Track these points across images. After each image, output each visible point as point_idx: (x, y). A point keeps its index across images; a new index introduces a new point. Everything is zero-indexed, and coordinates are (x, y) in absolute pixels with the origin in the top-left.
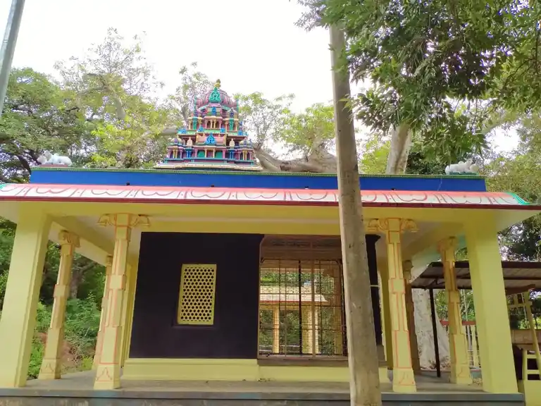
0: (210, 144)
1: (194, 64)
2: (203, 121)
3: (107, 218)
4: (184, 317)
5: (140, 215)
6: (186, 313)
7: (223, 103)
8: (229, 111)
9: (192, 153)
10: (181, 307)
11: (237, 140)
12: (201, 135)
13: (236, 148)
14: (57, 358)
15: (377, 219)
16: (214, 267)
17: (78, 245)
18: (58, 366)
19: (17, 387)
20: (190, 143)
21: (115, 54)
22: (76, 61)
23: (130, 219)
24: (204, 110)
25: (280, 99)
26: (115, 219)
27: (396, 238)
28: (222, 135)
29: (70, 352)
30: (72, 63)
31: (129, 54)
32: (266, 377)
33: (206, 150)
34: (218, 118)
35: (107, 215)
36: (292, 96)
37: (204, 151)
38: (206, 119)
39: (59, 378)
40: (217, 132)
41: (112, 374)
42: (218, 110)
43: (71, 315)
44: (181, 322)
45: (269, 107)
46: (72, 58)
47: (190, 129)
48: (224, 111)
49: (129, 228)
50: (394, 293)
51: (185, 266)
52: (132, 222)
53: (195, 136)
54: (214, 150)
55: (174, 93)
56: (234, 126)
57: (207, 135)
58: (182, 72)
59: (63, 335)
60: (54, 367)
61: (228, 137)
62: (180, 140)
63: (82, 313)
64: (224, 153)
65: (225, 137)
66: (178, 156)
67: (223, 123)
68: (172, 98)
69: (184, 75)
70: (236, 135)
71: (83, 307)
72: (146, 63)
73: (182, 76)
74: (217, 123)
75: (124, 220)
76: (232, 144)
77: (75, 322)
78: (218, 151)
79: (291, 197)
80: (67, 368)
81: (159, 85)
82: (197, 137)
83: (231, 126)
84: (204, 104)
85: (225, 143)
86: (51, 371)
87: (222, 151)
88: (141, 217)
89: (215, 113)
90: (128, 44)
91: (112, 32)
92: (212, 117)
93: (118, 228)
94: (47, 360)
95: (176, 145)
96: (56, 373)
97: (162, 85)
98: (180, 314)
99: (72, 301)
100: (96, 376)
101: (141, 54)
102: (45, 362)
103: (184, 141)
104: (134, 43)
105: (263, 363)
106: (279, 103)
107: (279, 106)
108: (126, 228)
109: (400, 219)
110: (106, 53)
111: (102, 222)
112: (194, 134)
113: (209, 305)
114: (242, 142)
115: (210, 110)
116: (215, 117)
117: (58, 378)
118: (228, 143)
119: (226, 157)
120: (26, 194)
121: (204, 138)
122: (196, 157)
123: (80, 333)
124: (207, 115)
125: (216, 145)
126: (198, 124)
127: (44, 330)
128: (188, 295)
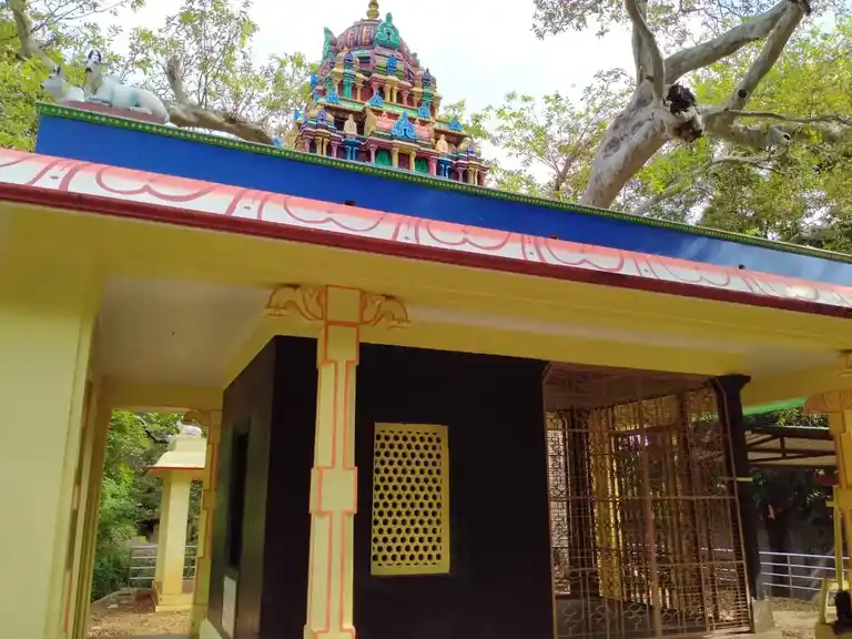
0: (406, 138)
3: (295, 296)
4: (380, 555)
5: (386, 297)
7: (400, 50)
10: (373, 530)
12: (379, 113)
13: (453, 158)
16: (442, 431)
20: (350, 127)
24: (366, 60)
28: (423, 123)
33: (395, 150)
34: (403, 82)
35: (291, 286)
37: (391, 153)
38: (376, 79)
42: (400, 65)
44: (374, 568)
51: (376, 428)
52: (369, 316)
53: (363, 114)
54: (414, 154)
56: (432, 108)
57: (392, 116)
61: (434, 129)
62: (330, 117)
64: (434, 164)
65: (431, 129)
67: (410, 96)
70: (444, 127)
74: (399, 95)
76: (443, 146)
82: (368, 115)
85: (433, 142)
87: (427, 160)
88: (390, 303)
89: (394, 70)
92: (390, 78)
93: (330, 329)
98: (372, 548)
108: (355, 331)
111: (275, 307)
112: (360, 109)
113: (434, 525)
114: (464, 146)
115: (381, 62)
116: (396, 79)
121: (384, 123)
122: (373, 164)
124: (376, 70)
125: (416, 143)
126: (354, 87)
128: (386, 499)
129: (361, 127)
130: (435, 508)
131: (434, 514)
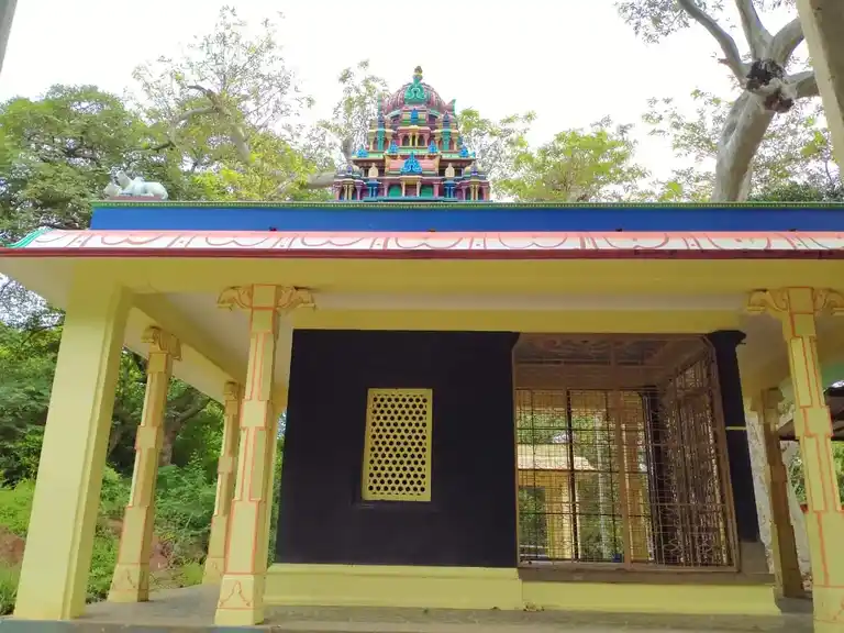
0: (412, 173)
1: (365, 64)
2: (395, 136)
3: (234, 294)
4: (375, 486)
5: (297, 288)
6: (379, 480)
7: (429, 103)
8: (441, 117)
9: (379, 190)
10: (367, 469)
11: (459, 166)
12: (394, 157)
13: (458, 180)
14: (142, 564)
15: (765, 291)
16: (428, 393)
17: (177, 355)
18: (143, 576)
19: (67, 619)
20: (373, 173)
21: (232, 52)
22: (168, 65)
23: (278, 297)
24: (396, 117)
25: (509, 120)
26: (251, 296)
27: (807, 327)
28: (431, 158)
29: (162, 553)
30: (162, 68)
31: (255, 54)
32: (538, 603)
33: (404, 184)
34: (422, 128)
35: (233, 288)
36: (529, 117)
37: (400, 186)
38: (402, 131)
39: (147, 600)
40: (422, 152)
41: (249, 593)
42: (422, 116)
43: (162, 491)
44: (368, 495)
45: (492, 134)
46: (162, 59)
47: (371, 149)
48: (432, 118)
49: (276, 314)
50: (810, 436)
51: (373, 393)
52: (282, 302)
53: (384, 161)
54: (419, 185)
55: (328, 117)
56: (451, 142)
57: (404, 157)
58: (343, 79)
59: (151, 525)
60: (136, 579)
61: (441, 161)
62: (356, 168)
63: (182, 488)
64: (436, 189)
65: (436, 161)
66: (354, 196)
67: (432, 137)
68: (327, 126)
69: (346, 84)
70: (456, 157)
71: (183, 478)
72: (283, 67)
73: (343, 86)
74: (421, 137)
75: (265, 297)
76: (450, 172)
77: (169, 502)
78: (427, 186)
79: (594, 244)
80: (157, 581)
81: (305, 102)
82: (387, 161)
83: (446, 143)
84: (395, 106)
85: (437, 170)
86: (131, 587)
87: (432, 186)
88: (299, 292)
89: (415, 120)
90: (253, 34)
91: (228, 13)
92: (412, 127)
93: (255, 312)
94: (124, 568)
95: (347, 177)
96: (140, 589)
97: (311, 101)
98: (367, 481)
99: (165, 468)
100: (218, 598)
101: (275, 52)
102: (119, 569)
103: (362, 170)
104: (262, 33)
105: (528, 575)
106: (509, 126)
107: (509, 132)
108: (270, 313)
109: (813, 289)
110: (217, 51)
111: (223, 302)
112: (381, 157)
113: (420, 465)
114: (468, 168)
115: (407, 116)
116: (416, 127)
117: (144, 599)
118: (442, 172)
119: (440, 194)
120: (83, 244)
121: (400, 164)
122: (385, 197)
123: (178, 520)
124: (402, 123)
125: (421, 174)
126: (386, 141)
127: (118, 515)
128: (380, 445)
129: (381, 171)
130: (420, 452)
131: (420, 456)
